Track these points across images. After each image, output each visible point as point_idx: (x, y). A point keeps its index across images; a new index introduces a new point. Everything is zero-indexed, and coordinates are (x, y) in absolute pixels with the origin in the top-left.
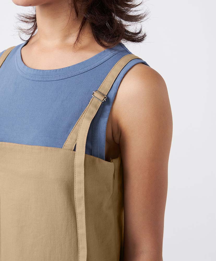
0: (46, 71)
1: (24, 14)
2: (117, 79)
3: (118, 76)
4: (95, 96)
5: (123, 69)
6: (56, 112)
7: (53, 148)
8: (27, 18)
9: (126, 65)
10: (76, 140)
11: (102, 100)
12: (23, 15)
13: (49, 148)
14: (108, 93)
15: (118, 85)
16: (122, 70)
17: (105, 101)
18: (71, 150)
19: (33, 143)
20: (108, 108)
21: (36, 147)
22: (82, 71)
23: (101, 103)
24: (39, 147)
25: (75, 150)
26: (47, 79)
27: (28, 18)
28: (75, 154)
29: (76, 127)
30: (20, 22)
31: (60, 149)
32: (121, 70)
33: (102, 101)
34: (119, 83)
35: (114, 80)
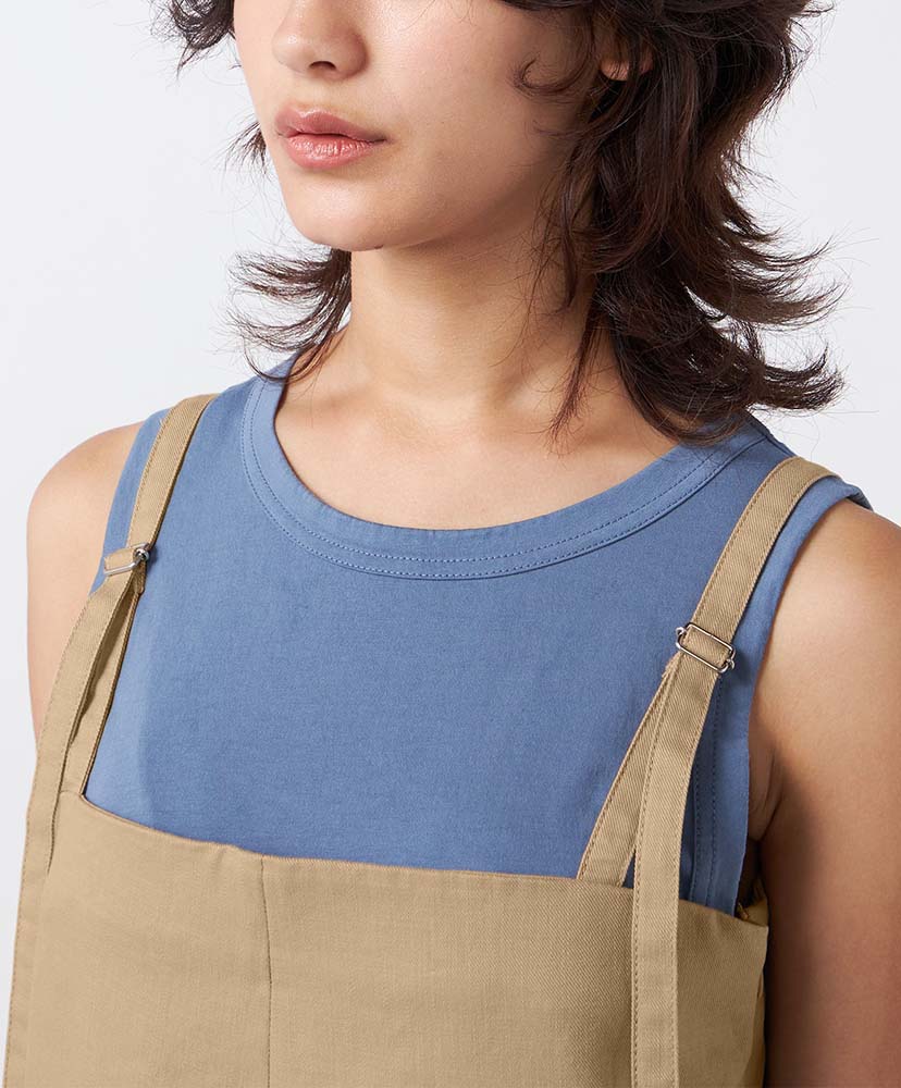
0: (439, 536)
1: (262, 257)
2: (767, 570)
3: (768, 558)
4: (690, 647)
5: (784, 527)
6: (523, 719)
7: (541, 880)
8: (272, 274)
9: (795, 508)
10: (632, 839)
11: (722, 662)
12: (258, 262)
13: (522, 879)
14: (736, 632)
15: (775, 599)
16: (782, 529)
17: (730, 666)
18: (614, 884)
19: (437, 860)
20: (741, 695)
21: (464, 876)
22: (605, 534)
23: (714, 677)
24: (476, 876)
25: (629, 883)
26: (451, 570)
27: (280, 276)
28: (630, 899)
29: (623, 784)
30: (243, 291)
31: (568, 881)
32: (779, 529)
33: (720, 669)
34: (778, 590)
35: (756, 577)
